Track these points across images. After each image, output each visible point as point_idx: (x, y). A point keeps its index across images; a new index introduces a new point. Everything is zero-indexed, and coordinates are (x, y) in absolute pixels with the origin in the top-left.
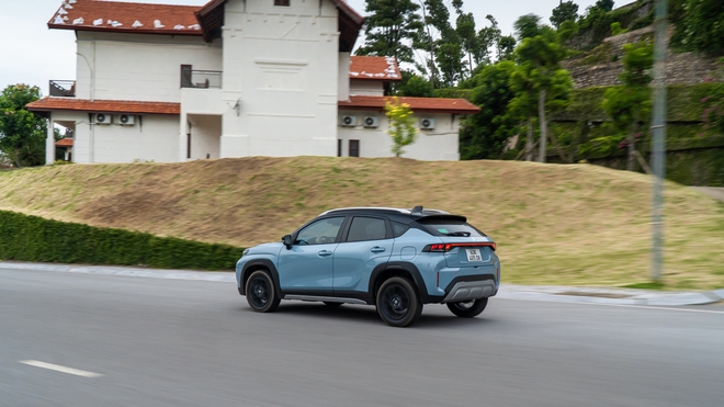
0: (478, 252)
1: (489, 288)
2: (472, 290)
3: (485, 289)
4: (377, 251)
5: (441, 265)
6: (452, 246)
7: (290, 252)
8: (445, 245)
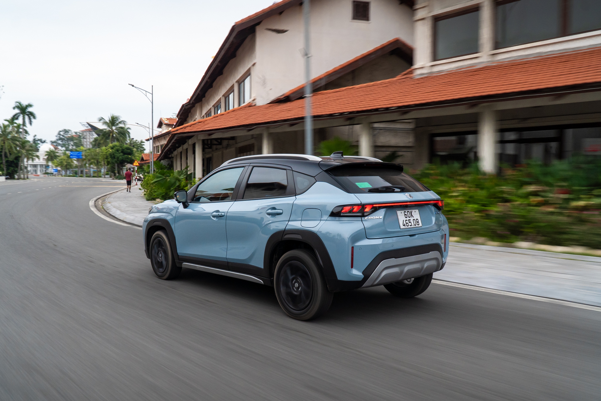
0: (416, 214)
1: (434, 263)
2: (407, 268)
3: (426, 265)
4: (274, 213)
5: (356, 237)
6: (375, 208)
7: (188, 211)
8: (362, 206)
